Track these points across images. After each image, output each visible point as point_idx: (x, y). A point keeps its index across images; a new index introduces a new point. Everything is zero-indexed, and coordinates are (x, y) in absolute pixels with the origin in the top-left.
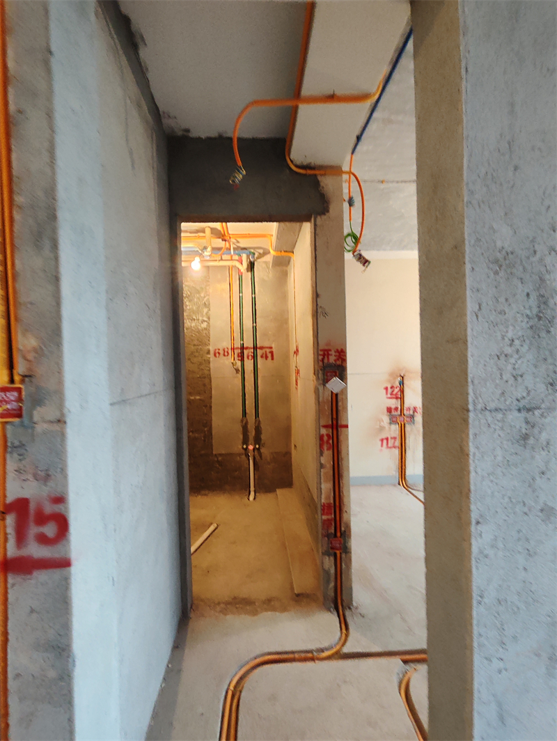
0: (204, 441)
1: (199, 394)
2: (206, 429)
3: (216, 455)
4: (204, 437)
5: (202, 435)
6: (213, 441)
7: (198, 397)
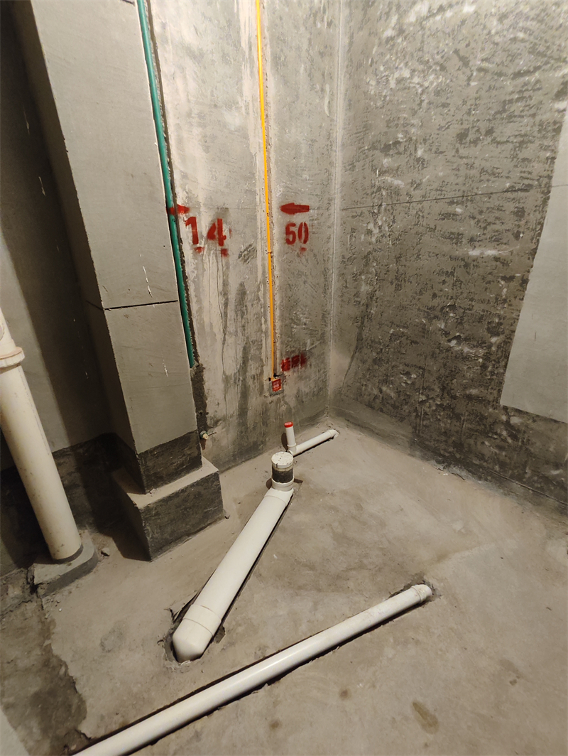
0: (484, 367)
1: (497, 240)
2: (494, 340)
3: (505, 408)
4: (487, 357)
5: (481, 352)
6: (508, 374)
7: (491, 252)
